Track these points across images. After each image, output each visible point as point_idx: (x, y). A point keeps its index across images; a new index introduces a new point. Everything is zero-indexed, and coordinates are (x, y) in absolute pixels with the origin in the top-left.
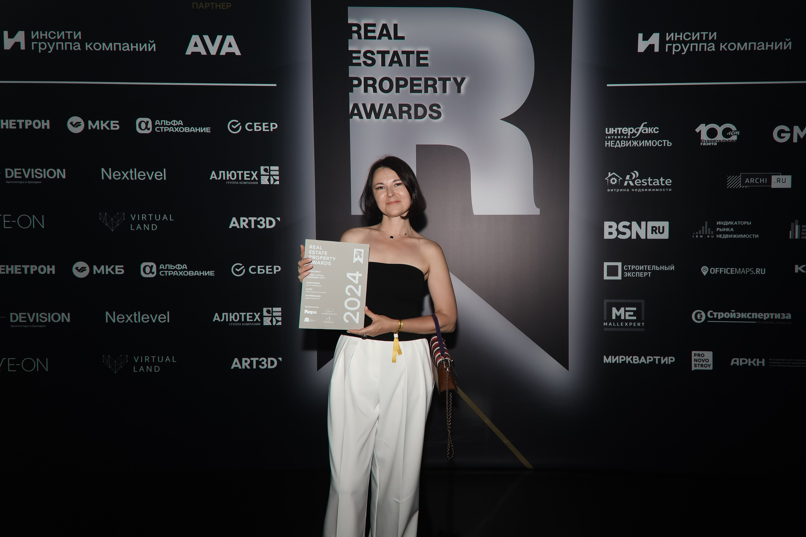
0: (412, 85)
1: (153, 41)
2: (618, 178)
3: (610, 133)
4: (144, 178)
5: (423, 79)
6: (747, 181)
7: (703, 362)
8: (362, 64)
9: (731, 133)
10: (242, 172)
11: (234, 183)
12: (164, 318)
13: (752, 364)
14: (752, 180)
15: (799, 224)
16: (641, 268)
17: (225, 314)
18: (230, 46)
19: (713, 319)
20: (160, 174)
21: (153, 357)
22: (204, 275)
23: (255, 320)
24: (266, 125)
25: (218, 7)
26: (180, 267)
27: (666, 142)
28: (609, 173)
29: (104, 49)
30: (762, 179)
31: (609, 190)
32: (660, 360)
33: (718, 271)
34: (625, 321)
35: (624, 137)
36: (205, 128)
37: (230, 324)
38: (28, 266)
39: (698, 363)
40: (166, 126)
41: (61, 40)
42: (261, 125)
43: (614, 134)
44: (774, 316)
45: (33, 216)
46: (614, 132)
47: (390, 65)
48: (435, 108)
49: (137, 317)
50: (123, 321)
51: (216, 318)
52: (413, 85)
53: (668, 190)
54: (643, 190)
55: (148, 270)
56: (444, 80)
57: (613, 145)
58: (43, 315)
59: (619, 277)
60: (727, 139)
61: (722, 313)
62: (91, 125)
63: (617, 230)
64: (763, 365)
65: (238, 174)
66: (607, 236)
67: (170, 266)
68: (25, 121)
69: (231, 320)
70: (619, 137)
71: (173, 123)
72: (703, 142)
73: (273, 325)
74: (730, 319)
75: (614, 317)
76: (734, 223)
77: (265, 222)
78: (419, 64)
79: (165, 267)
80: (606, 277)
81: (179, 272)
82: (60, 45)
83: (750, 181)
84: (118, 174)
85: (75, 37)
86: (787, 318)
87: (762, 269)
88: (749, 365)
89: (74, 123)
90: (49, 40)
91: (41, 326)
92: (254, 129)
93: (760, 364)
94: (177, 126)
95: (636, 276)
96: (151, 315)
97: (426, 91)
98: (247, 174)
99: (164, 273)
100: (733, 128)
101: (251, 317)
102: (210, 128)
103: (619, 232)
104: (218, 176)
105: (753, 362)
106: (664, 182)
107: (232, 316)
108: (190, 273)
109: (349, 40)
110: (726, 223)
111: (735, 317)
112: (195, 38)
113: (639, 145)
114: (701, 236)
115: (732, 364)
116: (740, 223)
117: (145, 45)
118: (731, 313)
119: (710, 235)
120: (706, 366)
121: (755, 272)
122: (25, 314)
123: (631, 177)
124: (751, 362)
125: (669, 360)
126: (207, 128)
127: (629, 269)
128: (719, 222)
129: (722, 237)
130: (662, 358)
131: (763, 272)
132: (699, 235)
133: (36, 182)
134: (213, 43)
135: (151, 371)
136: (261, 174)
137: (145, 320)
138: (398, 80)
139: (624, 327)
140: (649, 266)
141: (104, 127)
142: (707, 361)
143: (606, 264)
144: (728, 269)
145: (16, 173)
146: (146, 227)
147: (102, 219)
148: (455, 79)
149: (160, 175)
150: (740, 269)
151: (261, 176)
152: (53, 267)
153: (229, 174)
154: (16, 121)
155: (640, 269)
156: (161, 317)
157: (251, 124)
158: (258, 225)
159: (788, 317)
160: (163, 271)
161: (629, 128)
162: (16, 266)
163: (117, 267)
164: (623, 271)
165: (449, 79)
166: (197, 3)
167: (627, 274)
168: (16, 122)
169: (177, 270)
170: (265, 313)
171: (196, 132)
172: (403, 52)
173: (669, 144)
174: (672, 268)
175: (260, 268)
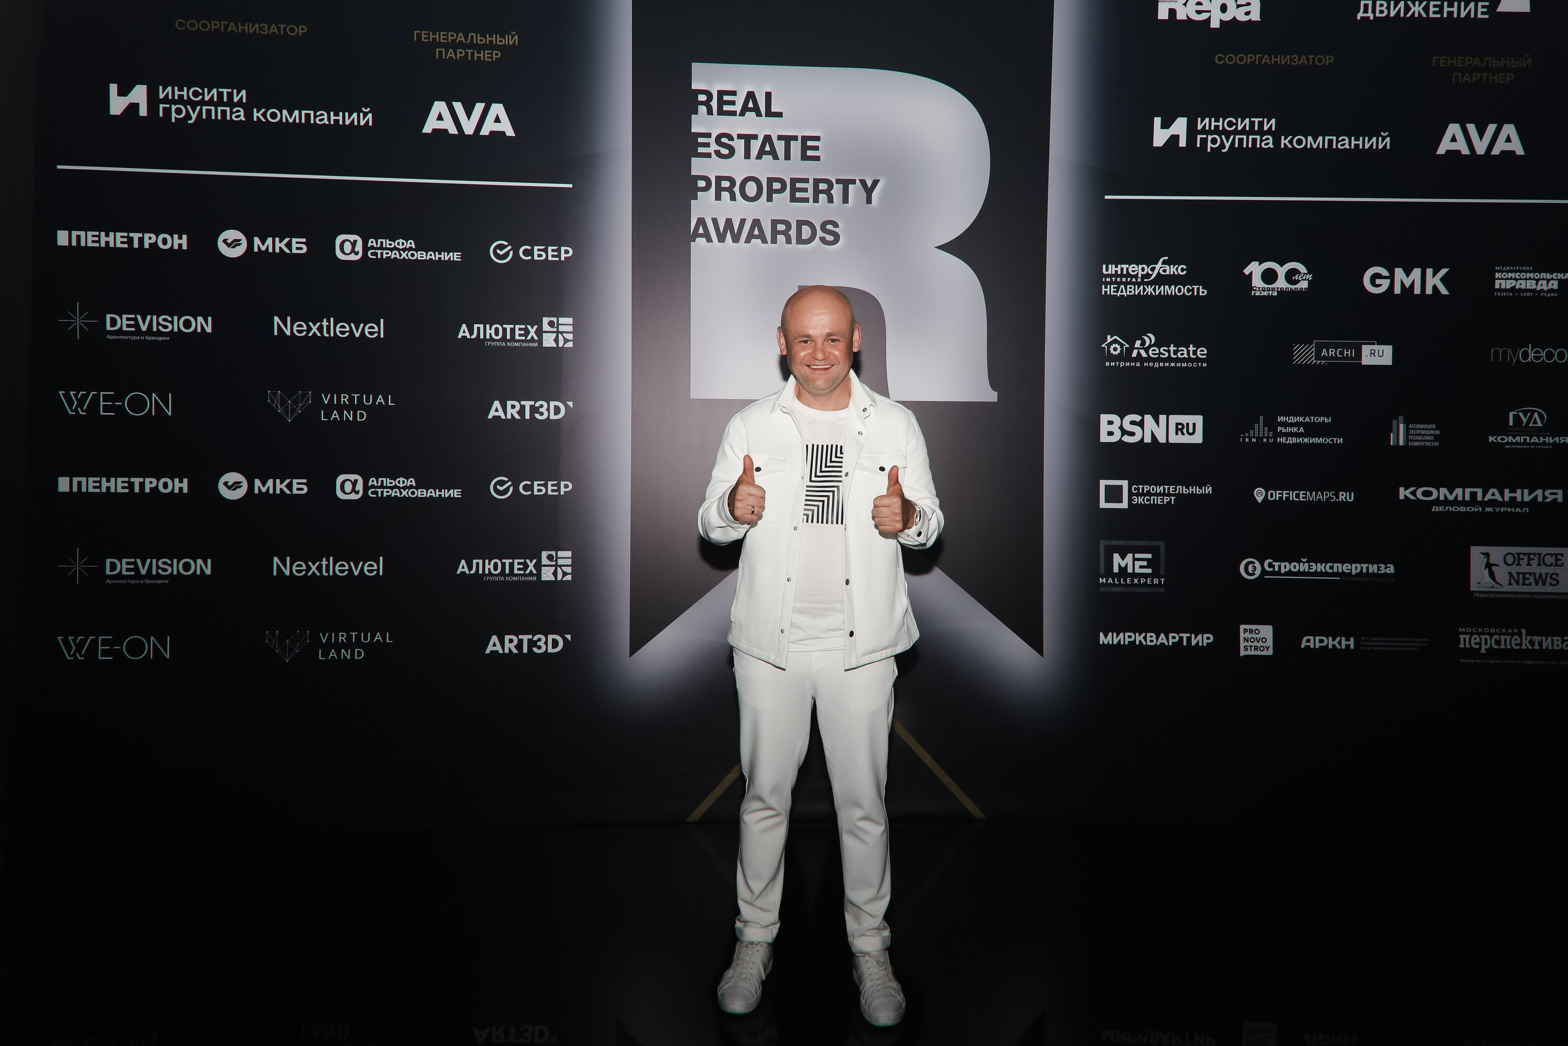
0: (794, 190)
1: (368, 109)
2: (1122, 345)
3: (1110, 272)
4: (347, 334)
5: (811, 181)
6: (1324, 352)
7: (1258, 642)
8: (713, 155)
9: (1298, 276)
10: (512, 326)
11: (498, 344)
12: (374, 568)
13: (1334, 646)
14: (1332, 352)
15: (1404, 423)
16: (1160, 489)
17: (477, 561)
18: (497, 120)
19: (1274, 573)
20: (373, 328)
21: (354, 634)
22: (443, 496)
23: (527, 572)
24: (553, 250)
25: (479, 58)
26: (404, 482)
27: (1198, 289)
28: (1109, 337)
29: (284, 121)
30: (1347, 351)
31: (1107, 364)
32: (1189, 639)
33: (1281, 496)
34: (1134, 575)
35: (1132, 279)
36: (451, 254)
37: (486, 578)
38: (141, 480)
39: (1250, 644)
40: (386, 249)
41: (211, 102)
42: (546, 251)
43: (1116, 275)
44: (1368, 568)
45: (154, 395)
46: (1116, 271)
47: (759, 157)
48: (829, 227)
49: (328, 566)
50: (304, 573)
51: (463, 567)
52: (794, 188)
53: (1202, 365)
54: (1162, 364)
55: (348, 487)
56: (846, 183)
57: (1114, 292)
58: (164, 563)
59: (1124, 505)
60: (1293, 287)
61: (1287, 564)
62: (258, 245)
63: (1121, 428)
64: (1352, 647)
65: (505, 330)
66: (1104, 438)
67: (387, 482)
68: (143, 235)
69: (487, 572)
70: (1124, 279)
71: (398, 244)
72: (1256, 290)
73: (558, 579)
74: (1299, 573)
75: (1116, 570)
76: (1304, 419)
77: (548, 410)
78: (804, 157)
79: (377, 483)
80: (1103, 505)
81: (402, 490)
82: (209, 112)
83: (1328, 354)
84: (302, 326)
85: (236, 99)
86: (1388, 572)
87: (1348, 493)
88: (1330, 647)
89: (229, 241)
90: (189, 102)
91: (159, 582)
92: (533, 257)
93: (1346, 645)
94: (404, 250)
95: (1152, 503)
96: (352, 563)
97: (816, 200)
98: (520, 329)
99: (376, 493)
100: (1302, 269)
101: (521, 566)
102: (460, 254)
103: (1124, 432)
104: (471, 333)
105: (1336, 643)
106: (1195, 353)
107: (489, 564)
108: (419, 493)
109: (693, 116)
110: (1293, 419)
111: (1307, 570)
112: (440, 107)
113: (1155, 293)
114: (1254, 440)
115: (1303, 646)
116: (1314, 419)
117: (355, 115)
118: (1301, 564)
119: (1268, 438)
120: (1262, 649)
121: (1338, 497)
122: (133, 560)
123: (1143, 343)
124: (1333, 643)
125: (1204, 639)
126: (455, 254)
127: (1141, 492)
128: (1282, 417)
129: (1287, 441)
130: (1193, 636)
131: (1350, 498)
132: (1250, 438)
133: (160, 339)
134: (469, 115)
135: (349, 658)
136: (544, 330)
137: (341, 571)
138: (770, 181)
139: (1132, 585)
140: (1171, 487)
141: (280, 248)
142: (1264, 640)
143: (1103, 483)
144: (1296, 494)
145: (125, 322)
146: (348, 416)
147: (272, 401)
148: (863, 182)
149: (374, 330)
150: (1314, 492)
151: (544, 334)
152: (185, 480)
153: (490, 329)
154: (128, 234)
155: (1158, 492)
156: (369, 566)
157: (529, 248)
158: (535, 415)
159: (1390, 570)
160: (374, 490)
161: (1140, 266)
162: (119, 480)
163: (295, 481)
164: (1131, 494)
165: (853, 182)
166: (444, 50)
167: (1136, 500)
168: (128, 237)
169: (399, 488)
170: (545, 561)
171: (437, 259)
172: (780, 138)
173: (1203, 292)
174: (1209, 490)
175: (538, 485)
